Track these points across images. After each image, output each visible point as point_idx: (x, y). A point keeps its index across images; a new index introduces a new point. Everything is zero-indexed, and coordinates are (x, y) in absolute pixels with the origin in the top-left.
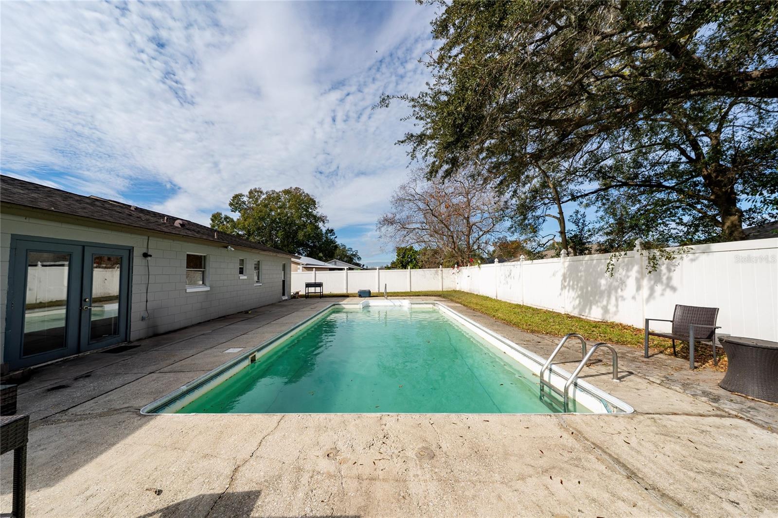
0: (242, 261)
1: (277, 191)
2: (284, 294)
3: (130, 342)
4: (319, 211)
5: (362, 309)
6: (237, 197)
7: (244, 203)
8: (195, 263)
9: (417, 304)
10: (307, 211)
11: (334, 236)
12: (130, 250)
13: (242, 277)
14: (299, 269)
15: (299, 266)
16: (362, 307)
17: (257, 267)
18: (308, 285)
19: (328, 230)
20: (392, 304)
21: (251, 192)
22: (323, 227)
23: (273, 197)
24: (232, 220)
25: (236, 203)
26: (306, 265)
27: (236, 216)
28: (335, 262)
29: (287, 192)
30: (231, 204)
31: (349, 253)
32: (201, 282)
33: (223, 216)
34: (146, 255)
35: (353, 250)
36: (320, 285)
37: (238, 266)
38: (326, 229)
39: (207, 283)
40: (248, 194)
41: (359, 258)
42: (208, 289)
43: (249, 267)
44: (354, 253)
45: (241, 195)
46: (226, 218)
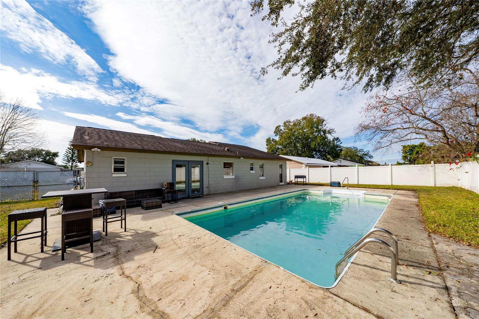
0: (252, 164)
1: (299, 119)
2: (281, 181)
3: (203, 195)
4: (327, 126)
5: (323, 195)
6: (277, 127)
7: (281, 130)
8: (227, 165)
9: (371, 195)
10: (318, 128)
11: (340, 142)
12: (202, 162)
13: (252, 172)
14: (303, 167)
15: (303, 165)
16: (323, 193)
17: (262, 167)
18: (296, 177)
19: (334, 138)
20: (351, 193)
21: (285, 123)
22: (330, 137)
23: (297, 124)
24: (276, 141)
25: (277, 130)
26: (307, 164)
27: (277, 138)
28: (340, 161)
29: (304, 118)
30: (275, 132)
31: (360, 154)
32: (231, 174)
33: (271, 139)
34: (208, 164)
35: (365, 150)
36: (304, 177)
37: (249, 167)
38: (333, 138)
39: (234, 174)
40: (283, 125)
41: (371, 157)
42: (234, 177)
43: (256, 166)
44: (366, 153)
45: (279, 126)
46: (273, 140)
